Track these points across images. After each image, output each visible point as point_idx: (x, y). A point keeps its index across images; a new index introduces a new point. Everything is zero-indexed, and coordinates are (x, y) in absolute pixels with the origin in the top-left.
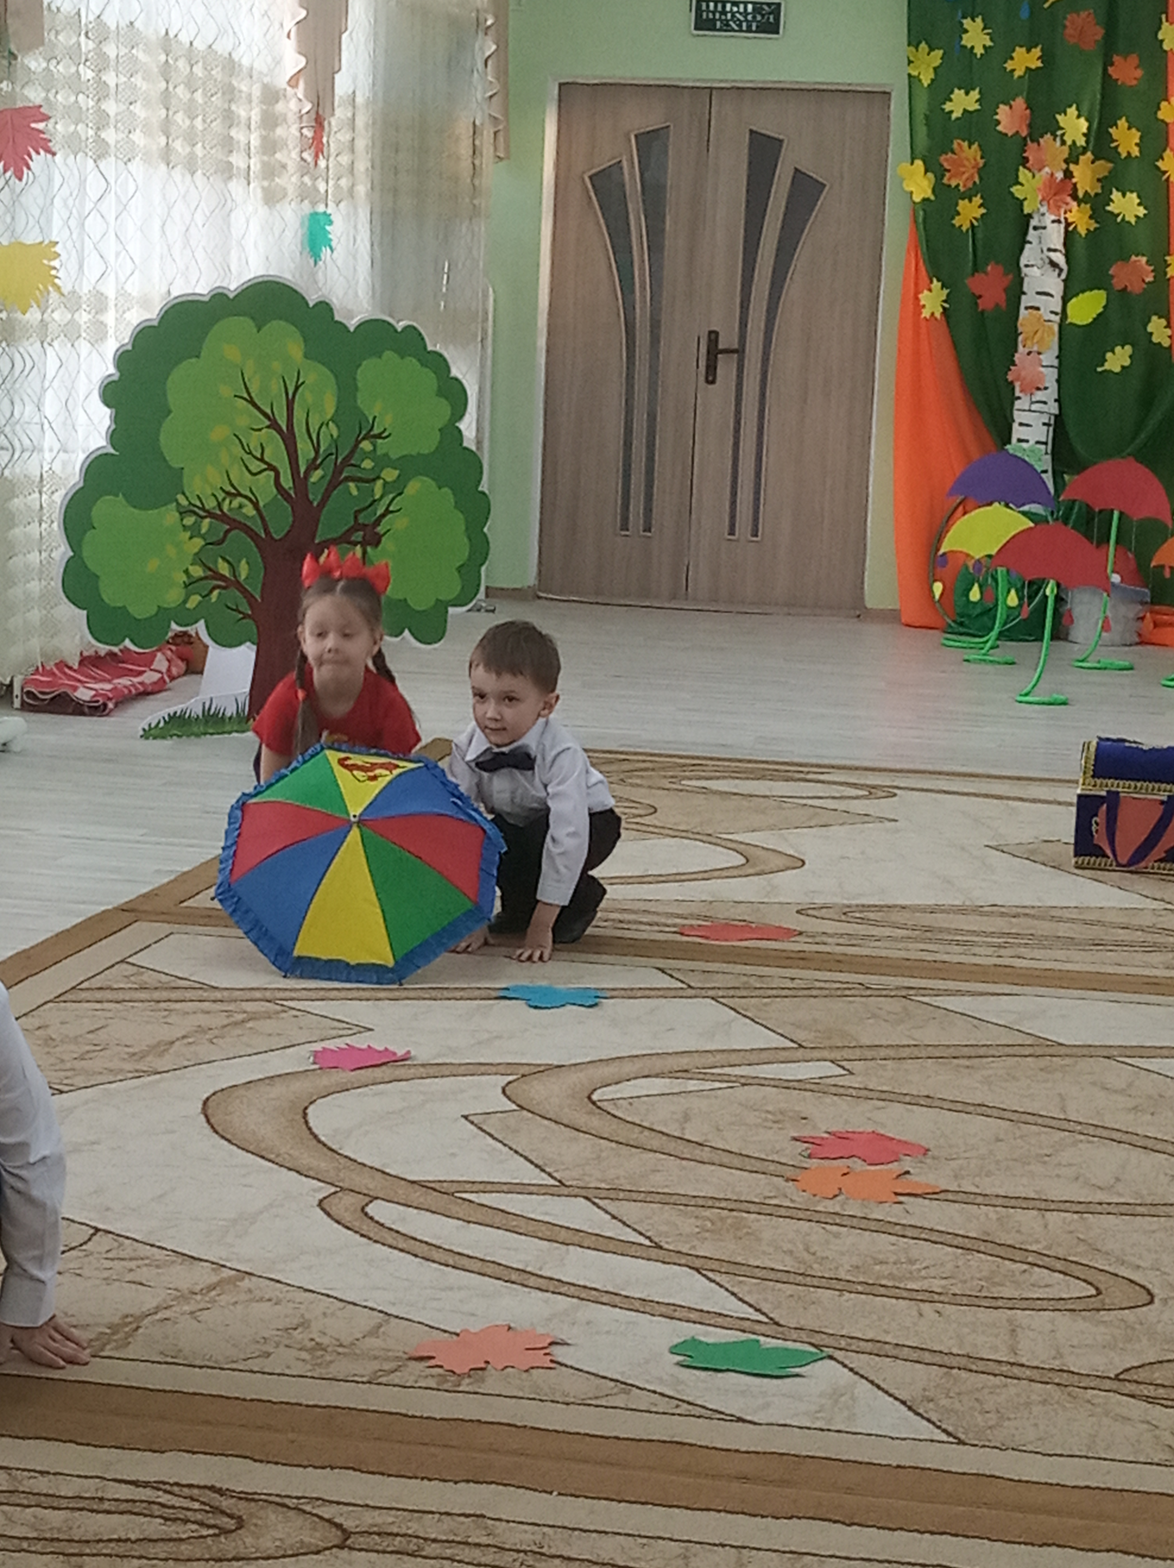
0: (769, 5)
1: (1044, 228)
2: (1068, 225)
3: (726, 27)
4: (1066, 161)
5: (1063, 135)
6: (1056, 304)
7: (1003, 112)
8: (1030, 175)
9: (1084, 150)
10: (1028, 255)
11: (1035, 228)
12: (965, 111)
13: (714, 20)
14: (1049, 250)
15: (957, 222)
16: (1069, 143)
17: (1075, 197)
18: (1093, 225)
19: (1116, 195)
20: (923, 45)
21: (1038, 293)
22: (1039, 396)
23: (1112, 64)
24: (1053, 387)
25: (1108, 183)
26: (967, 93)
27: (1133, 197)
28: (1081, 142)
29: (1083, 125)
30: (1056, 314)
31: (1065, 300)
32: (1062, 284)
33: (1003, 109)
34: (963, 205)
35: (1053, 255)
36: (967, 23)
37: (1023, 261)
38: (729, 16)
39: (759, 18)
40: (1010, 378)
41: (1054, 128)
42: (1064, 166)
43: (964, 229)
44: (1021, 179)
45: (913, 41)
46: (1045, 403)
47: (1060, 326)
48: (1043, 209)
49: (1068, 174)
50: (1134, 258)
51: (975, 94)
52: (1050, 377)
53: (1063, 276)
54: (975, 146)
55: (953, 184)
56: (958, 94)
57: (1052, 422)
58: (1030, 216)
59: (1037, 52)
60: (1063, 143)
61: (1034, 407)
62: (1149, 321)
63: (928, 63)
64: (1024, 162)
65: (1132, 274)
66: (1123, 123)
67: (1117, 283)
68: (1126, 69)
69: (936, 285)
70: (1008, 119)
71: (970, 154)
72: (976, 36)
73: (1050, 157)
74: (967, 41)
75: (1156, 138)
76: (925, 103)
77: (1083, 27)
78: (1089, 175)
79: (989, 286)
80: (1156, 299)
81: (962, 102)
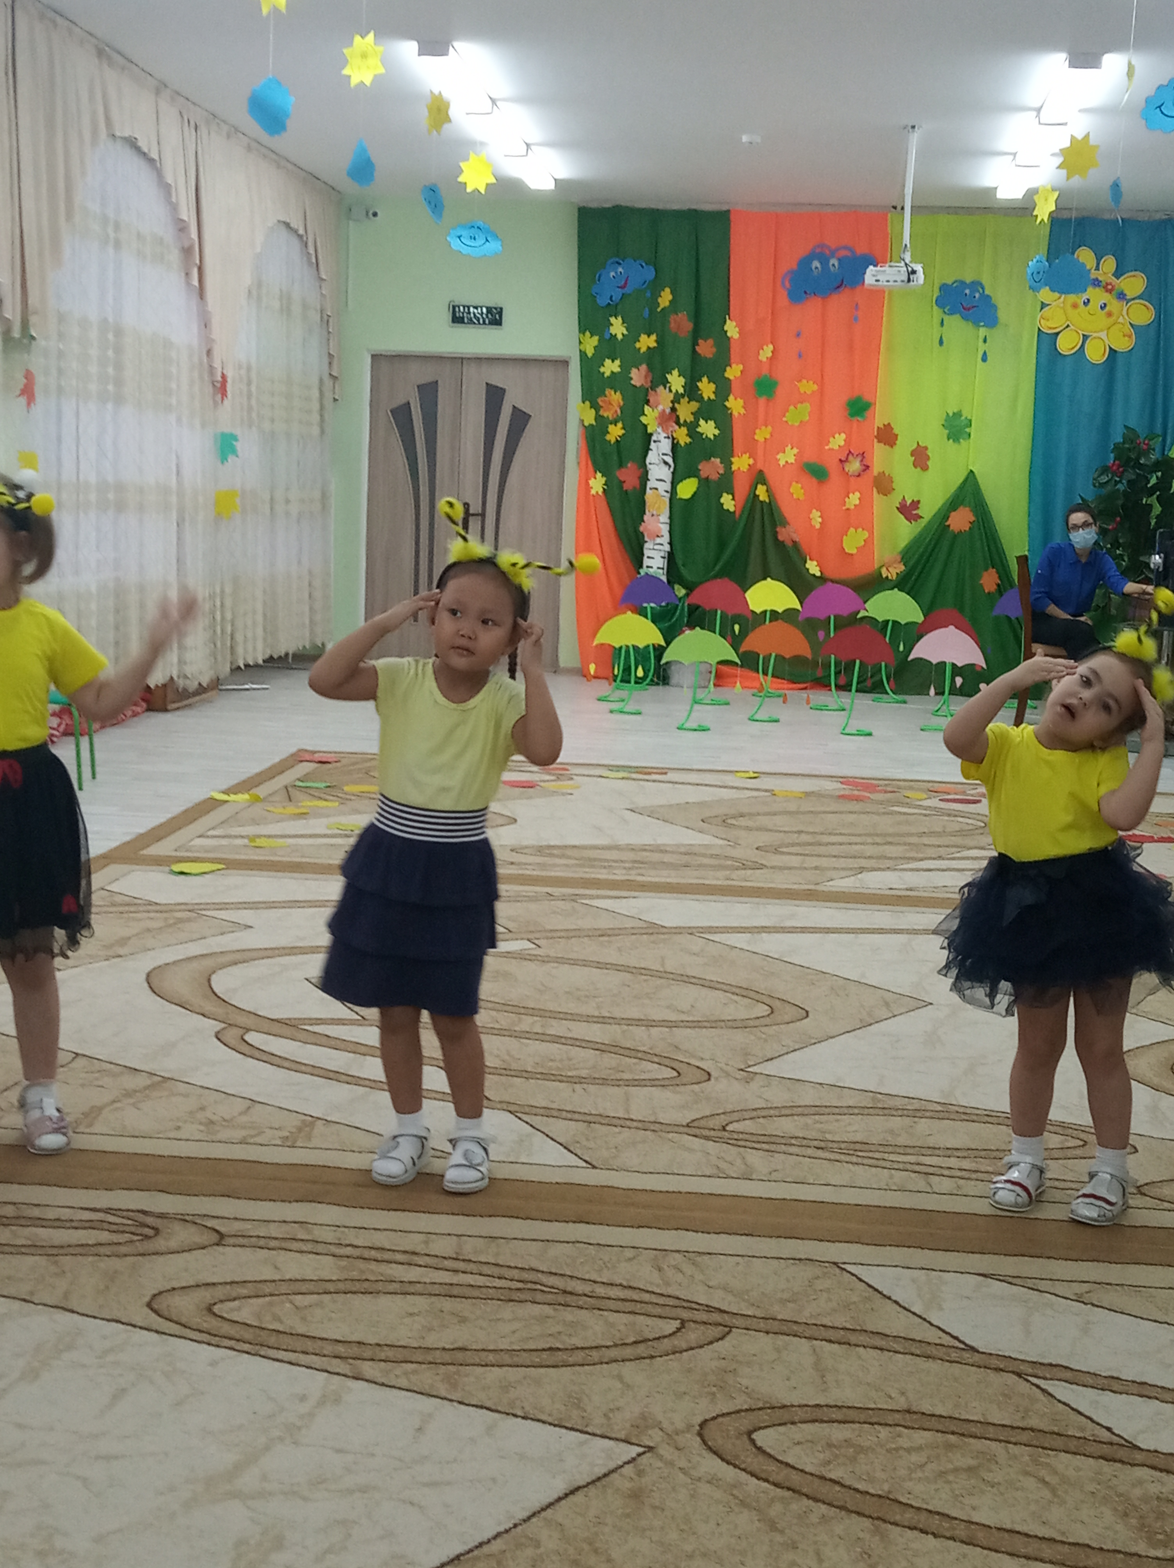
0: (496, 309)
1: (659, 441)
2: (673, 439)
3: (471, 321)
4: (672, 402)
5: (670, 388)
6: (668, 487)
7: (634, 373)
8: (650, 410)
9: (683, 396)
10: (652, 457)
11: (655, 441)
12: (612, 372)
13: (463, 318)
14: (663, 454)
15: (608, 437)
16: (674, 391)
17: (678, 423)
18: (688, 440)
19: (702, 422)
20: (587, 333)
21: (657, 480)
22: (658, 540)
23: (698, 345)
24: (667, 536)
25: (697, 415)
26: (613, 361)
27: (711, 423)
28: (681, 391)
29: (682, 381)
30: (667, 492)
31: (673, 484)
32: (670, 476)
33: (634, 371)
34: (611, 428)
35: (665, 458)
36: (613, 320)
37: (648, 461)
38: (472, 315)
39: (490, 316)
40: (641, 529)
41: (665, 383)
42: (671, 405)
43: (613, 441)
44: (646, 412)
45: (582, 330)
46: (662, 545)
47: (671, 500)
48: (660, 430)
49: (673, 409)
50: (713, 459)
51: (618, 362)
52: (665, 529)
53: (672, 469)
54: (618, 393)
55: (605, 415)
56: (608, 362)
57: (666, 555)
58: (651, 435)
59: (654, 337)
60: (670, 391)
61: (656, 547)
62: (721, 496)
63: (591, 344)
64: (647, 402)
65: (712, 468)
66: (705, 379)
67: (703, 474)
68: (706, 348)
69: (599, 475)
70: (638, 377)
71: (615, 398)
72: (618, 328)
73: (663, 399)
74: (613, 330)
75: (724, 388)
76: (589, 366)
77: (682, 323)
78: (686, 410)
79: (628, 476)
80: (726, 483)
81: (611, 367)
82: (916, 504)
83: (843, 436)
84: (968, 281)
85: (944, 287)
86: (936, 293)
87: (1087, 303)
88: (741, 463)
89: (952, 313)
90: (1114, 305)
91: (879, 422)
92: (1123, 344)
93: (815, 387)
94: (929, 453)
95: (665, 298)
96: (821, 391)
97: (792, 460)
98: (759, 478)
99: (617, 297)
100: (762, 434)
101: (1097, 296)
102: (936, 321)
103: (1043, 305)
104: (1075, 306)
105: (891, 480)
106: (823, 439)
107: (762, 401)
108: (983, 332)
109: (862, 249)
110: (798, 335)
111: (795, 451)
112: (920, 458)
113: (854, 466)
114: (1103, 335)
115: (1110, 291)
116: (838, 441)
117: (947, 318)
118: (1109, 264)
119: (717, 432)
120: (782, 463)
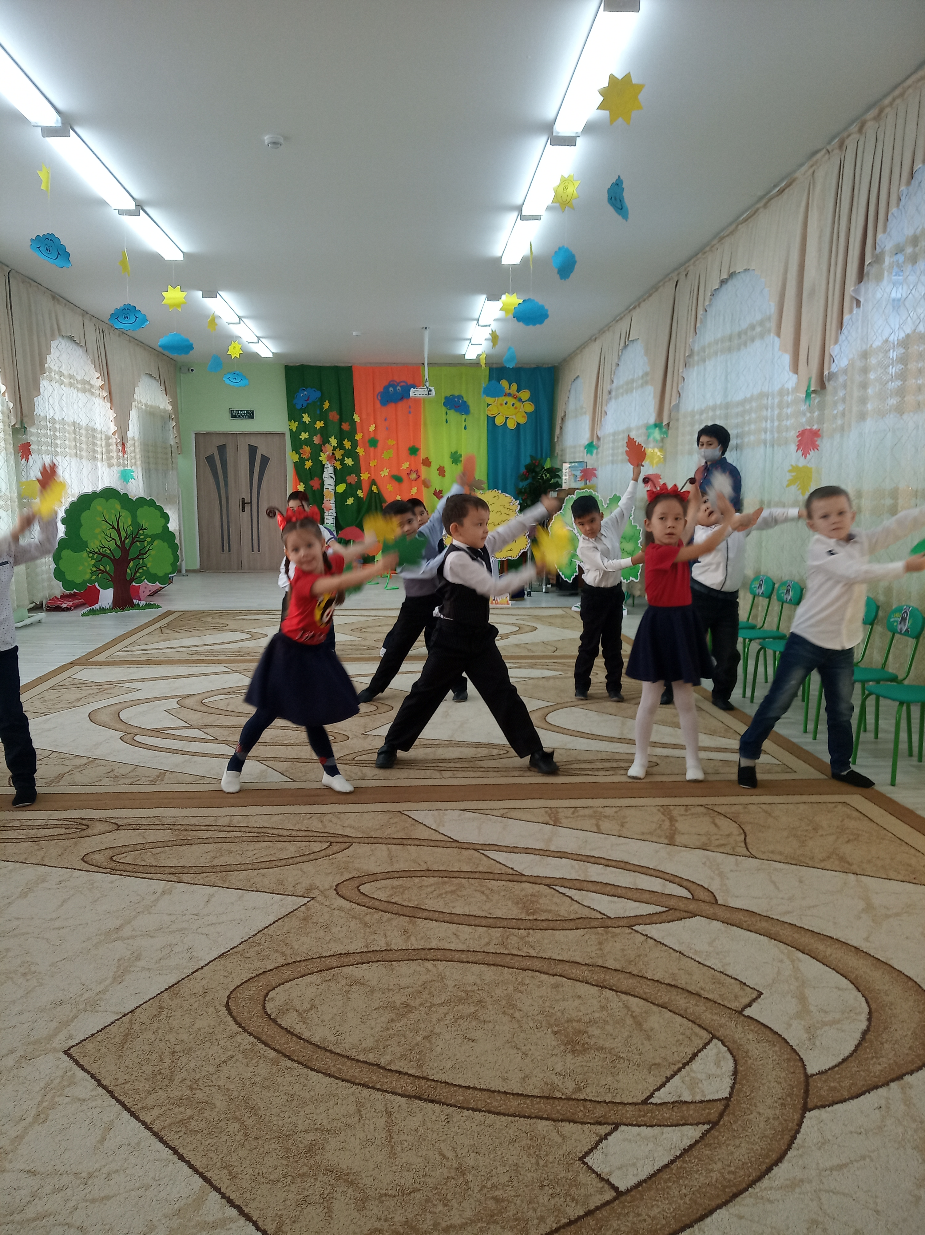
0: (250, 411)
1: (328, 468)
2: (334, 467)
3: (239, 417)
4: (332, 450)
5: (331, 443)
6: (333, 488)
7: (315, 438)
8: (323, 454)
9: (337, 447)
10: (325, 475)
11: (326, 468)
12: (306, 438)
13: (236, 416)
14: (330, 473)
15: (305, 467)
16: (333, 445)
17: (335, 459)
18: (341, 467)
19: (346, 459)
20: (293, 421)
21: (328, 485)
22: (331, 511)
23: (342, 425)
24: (334, 509)
25: (344, 456)
26: (305, 433)
27: (350, 459)
28: (336, 445)
29: (336, 441)
30: (333, 490)
31: (335, 486)
32: (334, 482)
33: (315, 437)
34: (306, 462)
35: (331, 475)
36: (303, 415)
37: (323, 477)
38: (240, 414)
39: (248, 414)
41: (329, 442)
42: (332, 452)
43: (307, 468)
44: (321, 455)
45: (290, 420)
46: (333, 513)
47: (335, 493)
48: (328, 463)
49: (333, 454)
50: (352, 475)
51: (307, 434)
52: (333, 506)
53: (334, 480)
54: (308, 447)
55: (303, 457)
56: (303, 433)
57: (335, 518)
58: (324, 465)
59: (322, 422)
60: (331, 445)
61: (329, 515)
62: (357, 491)
63: (294, 426)
64: (322, 451)
65: (352, 479)
66: (346, 440)
67: (349, 481)
68: (345, 426)
69: (301, 484)
70: (316, 440)
71: (307, 449)
72: (306, 418)
73: (328, 449)
74: (304, 420)
75: (355, 444)
76: (294, 436)
77: (334, 416)
78: (339, 454)
79: (315, 483)
80: (359, 485)
81: (304, 436)
82: (441, 492)
83: (408, 463)
84: (456, 394)
85: (446, 398)
86: (443, 401)
87: (506, 403)
88: (364, 476)
89: (450, 409)
90: (518, 404)
91: (423, 456)
92: (522, 421)
93: (395, 442)
94: (445, 469)
95: (326, 405)
96: (397, 444)
97: (387, 474)
98: (373, 482)
99: (305, 406)
100: (372, 464)
101: (511, 400)
102: (444, 413)
103: (488, 405)
104: (501, 405)
105: (429, 481)
106: (399, 465)
107: (372, 449)
108: (464, 416)
109: (410, 382)
110: (385, 420)
111: (388, 470)
112: (441, 471)
113: (413, 476)
114: (514, 417)
115: (515, 398)
116: (406, 466)
117: (448, 412)
118: (514, 387)
119: (353, 463)
120: (382, 476)
